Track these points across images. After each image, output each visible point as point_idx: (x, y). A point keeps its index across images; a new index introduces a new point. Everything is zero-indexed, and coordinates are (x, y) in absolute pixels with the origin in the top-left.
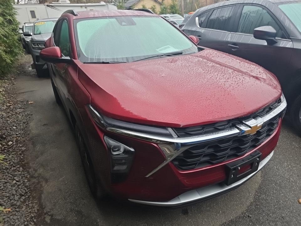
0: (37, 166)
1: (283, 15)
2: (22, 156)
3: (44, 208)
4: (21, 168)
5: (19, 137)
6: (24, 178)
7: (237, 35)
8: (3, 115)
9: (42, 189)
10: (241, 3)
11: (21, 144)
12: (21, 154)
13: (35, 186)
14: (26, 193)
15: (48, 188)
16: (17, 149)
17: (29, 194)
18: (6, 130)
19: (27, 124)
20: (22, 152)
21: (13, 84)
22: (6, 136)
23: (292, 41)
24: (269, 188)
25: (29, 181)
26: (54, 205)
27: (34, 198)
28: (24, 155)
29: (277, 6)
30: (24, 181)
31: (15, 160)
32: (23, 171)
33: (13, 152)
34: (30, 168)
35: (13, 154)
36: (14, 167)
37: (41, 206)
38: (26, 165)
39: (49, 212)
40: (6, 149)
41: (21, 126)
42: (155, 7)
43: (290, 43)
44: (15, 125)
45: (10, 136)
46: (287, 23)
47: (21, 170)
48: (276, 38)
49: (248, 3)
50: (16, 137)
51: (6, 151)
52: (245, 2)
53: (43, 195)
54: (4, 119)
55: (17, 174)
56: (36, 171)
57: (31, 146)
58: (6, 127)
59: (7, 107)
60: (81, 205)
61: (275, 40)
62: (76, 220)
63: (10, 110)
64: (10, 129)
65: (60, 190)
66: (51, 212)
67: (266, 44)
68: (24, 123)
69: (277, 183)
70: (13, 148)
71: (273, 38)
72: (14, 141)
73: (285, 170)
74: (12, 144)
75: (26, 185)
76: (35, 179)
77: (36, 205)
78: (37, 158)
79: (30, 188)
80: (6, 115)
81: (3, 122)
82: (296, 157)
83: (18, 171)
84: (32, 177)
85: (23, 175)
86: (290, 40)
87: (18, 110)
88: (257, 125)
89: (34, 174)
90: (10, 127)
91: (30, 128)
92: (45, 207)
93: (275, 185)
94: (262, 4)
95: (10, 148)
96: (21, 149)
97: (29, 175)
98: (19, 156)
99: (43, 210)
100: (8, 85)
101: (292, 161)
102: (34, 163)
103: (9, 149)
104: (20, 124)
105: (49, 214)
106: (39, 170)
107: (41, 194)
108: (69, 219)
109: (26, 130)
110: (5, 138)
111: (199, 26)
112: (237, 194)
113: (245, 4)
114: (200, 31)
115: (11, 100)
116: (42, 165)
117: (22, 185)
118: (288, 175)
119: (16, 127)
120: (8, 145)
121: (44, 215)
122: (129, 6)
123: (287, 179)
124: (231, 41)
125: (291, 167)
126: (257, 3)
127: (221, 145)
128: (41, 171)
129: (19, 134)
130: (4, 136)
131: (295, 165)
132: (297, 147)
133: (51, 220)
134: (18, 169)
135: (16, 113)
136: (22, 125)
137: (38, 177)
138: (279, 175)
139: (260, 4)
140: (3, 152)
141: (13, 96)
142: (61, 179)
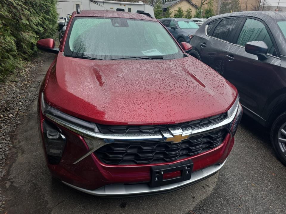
0: (22, 139)
1: (279, 31)
2: (15, 128)
3: (9, 175)
4: (9, 138)
5: (21, 111)
6: (7, 147)
7: (235, 46)
8: (16, 91)
9: (16, 159)
10: (245, 15)
11: (19, 118)
12: (15, 126)
13: (13, 155)
14: (3, 159)
15: (21, 159)
16: (14, 122)
17: (4, 161)
18: (12, 104)
19: (32, 102)
20: (17, 124)
21: (40, 66)
22: (10, 109)
23: (281, 59)
24: (215, 201)
25: (10, 149)
26: (18, 175)
27: (6, 164)
28: (17, 127)
29: (276, 22)
30: (5, 149)
31: (8, 130)
32: (9, 141)
33: (10, 123)
34: (16, 139)
35: (9, 125)
36: (4, 136)
37: (8, 173)
38: (15, 136)
39: (12, 179)
40: (6, 120)
41: (26, 102)
42: (190, 10)
43: (278, 61)
44: (22, 101)
45: (14, 109)
46: (281, 40)
47: (8, 140)
48: (267, 54)
49: (251, 17)
50: (17, 111)
51: (4, 121)
52: (249, 15)
53: (14, 164)
54: (15, 94)
55: (3, 142)
56: (19, 142)
57: (26, 121)
58: (14, 102)
59: (24, 85)
60: (39, 179)
61: (265, 56)
62: (29, 191)
63: (25, 88)
64: (17, 103)
65: (29, 163)
66: (13, 179)
67: (257, 59)
68: (30, 100)
69: (226, 198)
70: (11, 120)
71: (264, 54)
72: (15, 115)
73: (242, 188)
74: (12, 116)
75: (6, 152)
76: (15, 150)
77: (5, 171)
78: (26, 132)
79: (8, 156)
80: (19, 91)
81: (13, 97)
82: (261, 177)
83: (5, 139)
84: (14, 147)
85: (7, 144)
86: (280, 58)
87: (32, 89)
88: (182, 135)
89: (16, 145)
90: (17, 102)
91: (33, 106)
92: (11, 174)
93: (224, 200)
94: (263, 19)
95: (9, 120)
96: (17, 122)
97: (13, 145)
98: (12, 128)
99: (8, 177)
100: (36, 66)
101: (254, 180)
102: (21, 136)
103: (7, 121)
104: (26, 101)
105: (11, 180)
106: (22, 142)
107: (13, 163)
108: (24, 188)
109: (29, 107)
110: (8, 111)
111: (207, 34)
112: (180, 200)
113: (248, 17)
114: (206, 39)
115: (31, 79)
116: (26, 139)
117: (3, 152)
118: (242, 193)
119: (22, 102)
120: (9, 117)
121: (7, 181)
122: (166, 7)
123: (239, 196)
124: (229, 52)
125: (250, 186)
126: (258, 17)
127: (143, 148)
128: (22, 143)
129: (22, 109)
130: (8, 109)
131: (255, 185)
132: (268, 168)
133: (10, 186)
134: (6, 138)
135: (29, 91)
136: (28, 102)
137: (19, 148)
138: (232, 191)
139: (261, 18)
140: (2, 122)
141: (34, 77)
142: (35, 153)
